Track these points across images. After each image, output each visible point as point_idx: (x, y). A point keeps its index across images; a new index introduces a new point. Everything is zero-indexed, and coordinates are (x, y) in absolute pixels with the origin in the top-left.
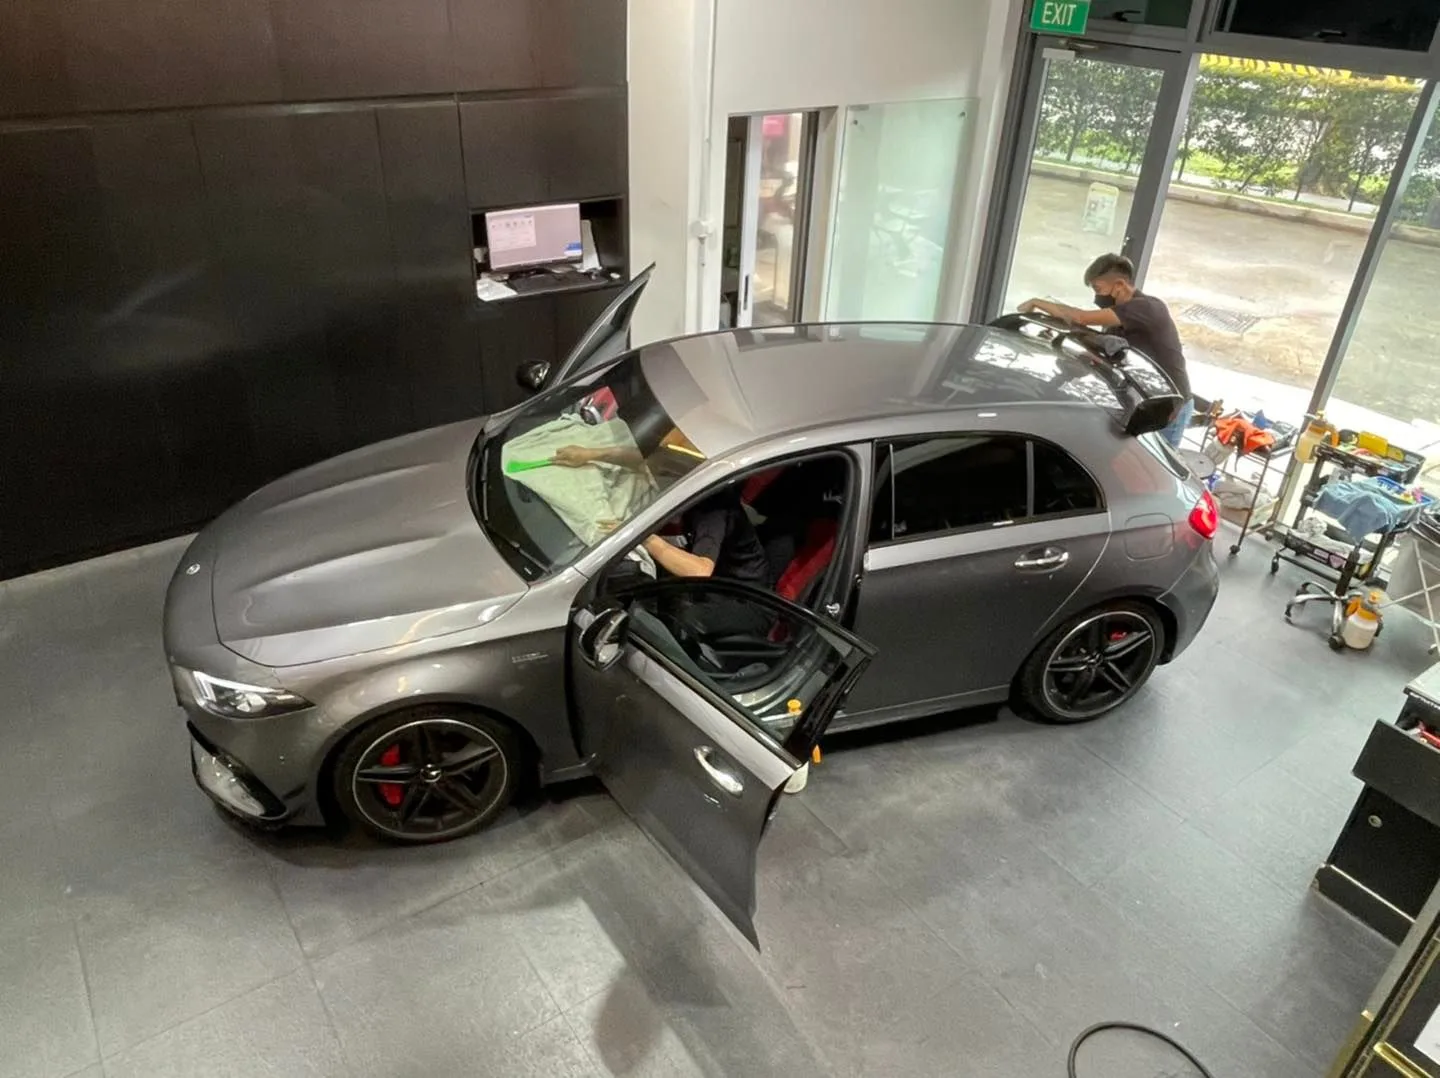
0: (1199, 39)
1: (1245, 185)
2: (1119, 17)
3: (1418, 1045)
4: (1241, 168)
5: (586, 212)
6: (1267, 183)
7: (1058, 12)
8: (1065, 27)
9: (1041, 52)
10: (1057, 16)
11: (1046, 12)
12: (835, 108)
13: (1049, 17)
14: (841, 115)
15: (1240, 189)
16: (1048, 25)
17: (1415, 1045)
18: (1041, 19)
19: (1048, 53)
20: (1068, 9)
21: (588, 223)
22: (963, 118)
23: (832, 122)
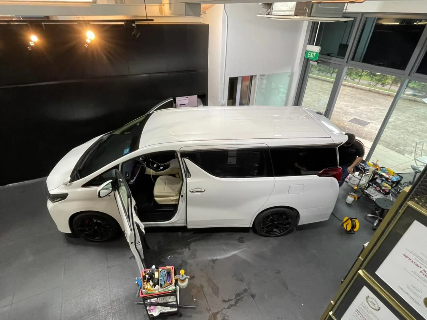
0: (347, 62)
1: (377, 84)
2: (329, 55)
3: (377, 273)
4: (375, 80)
5: (199, 97)
6: (383, 84)
7: (312, 54)
8: (313, 58)
9: (309, 62)
10: (311, 55)
11: (309, 54)
12: (256, 75)
13: (310, 55)
14: (258, 77)
15: (375, 85)
16: (309, 57)
17: (376, 273)
18: (308, 56)
19: (311, 62)
20: (314, 54)
21: (199, 99)
22: (289, 77)
23: (256, 78)
